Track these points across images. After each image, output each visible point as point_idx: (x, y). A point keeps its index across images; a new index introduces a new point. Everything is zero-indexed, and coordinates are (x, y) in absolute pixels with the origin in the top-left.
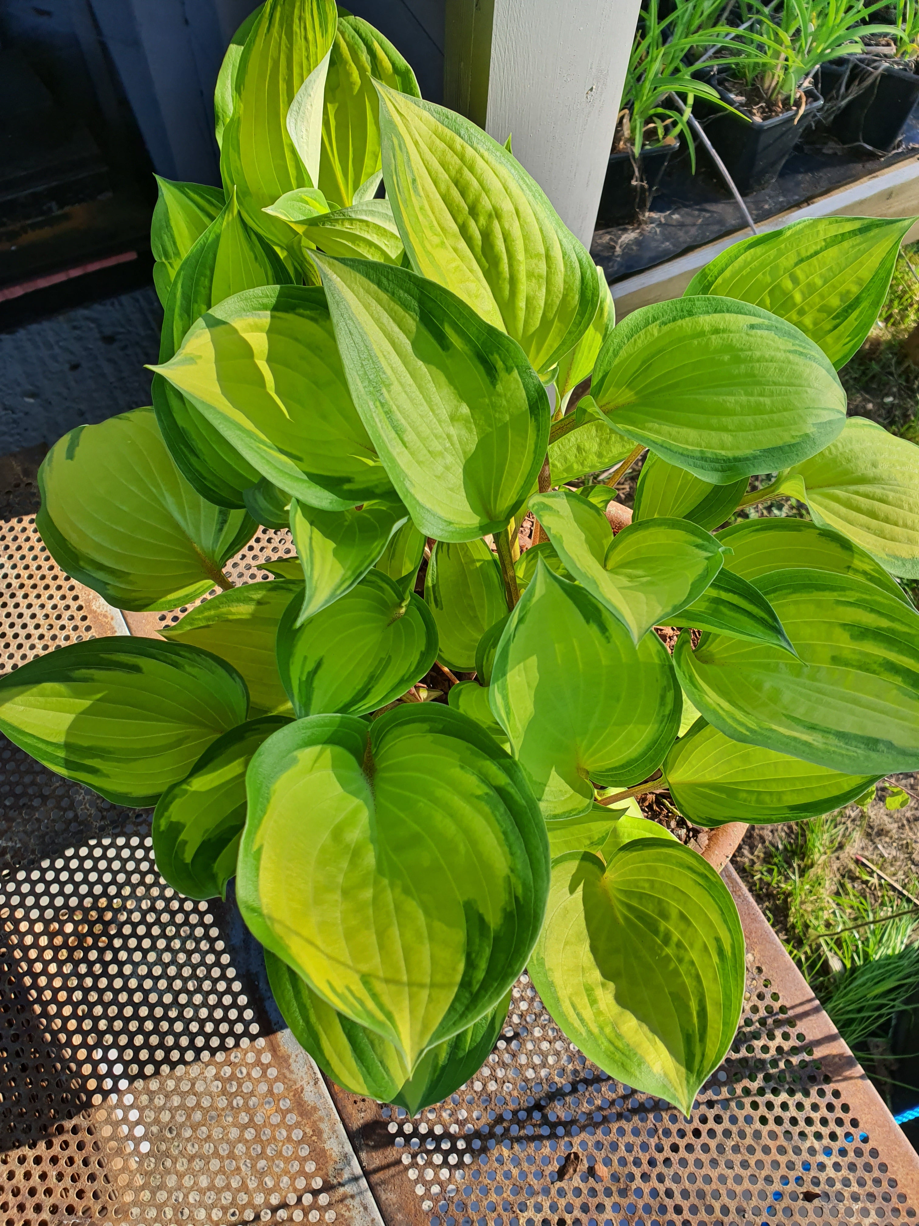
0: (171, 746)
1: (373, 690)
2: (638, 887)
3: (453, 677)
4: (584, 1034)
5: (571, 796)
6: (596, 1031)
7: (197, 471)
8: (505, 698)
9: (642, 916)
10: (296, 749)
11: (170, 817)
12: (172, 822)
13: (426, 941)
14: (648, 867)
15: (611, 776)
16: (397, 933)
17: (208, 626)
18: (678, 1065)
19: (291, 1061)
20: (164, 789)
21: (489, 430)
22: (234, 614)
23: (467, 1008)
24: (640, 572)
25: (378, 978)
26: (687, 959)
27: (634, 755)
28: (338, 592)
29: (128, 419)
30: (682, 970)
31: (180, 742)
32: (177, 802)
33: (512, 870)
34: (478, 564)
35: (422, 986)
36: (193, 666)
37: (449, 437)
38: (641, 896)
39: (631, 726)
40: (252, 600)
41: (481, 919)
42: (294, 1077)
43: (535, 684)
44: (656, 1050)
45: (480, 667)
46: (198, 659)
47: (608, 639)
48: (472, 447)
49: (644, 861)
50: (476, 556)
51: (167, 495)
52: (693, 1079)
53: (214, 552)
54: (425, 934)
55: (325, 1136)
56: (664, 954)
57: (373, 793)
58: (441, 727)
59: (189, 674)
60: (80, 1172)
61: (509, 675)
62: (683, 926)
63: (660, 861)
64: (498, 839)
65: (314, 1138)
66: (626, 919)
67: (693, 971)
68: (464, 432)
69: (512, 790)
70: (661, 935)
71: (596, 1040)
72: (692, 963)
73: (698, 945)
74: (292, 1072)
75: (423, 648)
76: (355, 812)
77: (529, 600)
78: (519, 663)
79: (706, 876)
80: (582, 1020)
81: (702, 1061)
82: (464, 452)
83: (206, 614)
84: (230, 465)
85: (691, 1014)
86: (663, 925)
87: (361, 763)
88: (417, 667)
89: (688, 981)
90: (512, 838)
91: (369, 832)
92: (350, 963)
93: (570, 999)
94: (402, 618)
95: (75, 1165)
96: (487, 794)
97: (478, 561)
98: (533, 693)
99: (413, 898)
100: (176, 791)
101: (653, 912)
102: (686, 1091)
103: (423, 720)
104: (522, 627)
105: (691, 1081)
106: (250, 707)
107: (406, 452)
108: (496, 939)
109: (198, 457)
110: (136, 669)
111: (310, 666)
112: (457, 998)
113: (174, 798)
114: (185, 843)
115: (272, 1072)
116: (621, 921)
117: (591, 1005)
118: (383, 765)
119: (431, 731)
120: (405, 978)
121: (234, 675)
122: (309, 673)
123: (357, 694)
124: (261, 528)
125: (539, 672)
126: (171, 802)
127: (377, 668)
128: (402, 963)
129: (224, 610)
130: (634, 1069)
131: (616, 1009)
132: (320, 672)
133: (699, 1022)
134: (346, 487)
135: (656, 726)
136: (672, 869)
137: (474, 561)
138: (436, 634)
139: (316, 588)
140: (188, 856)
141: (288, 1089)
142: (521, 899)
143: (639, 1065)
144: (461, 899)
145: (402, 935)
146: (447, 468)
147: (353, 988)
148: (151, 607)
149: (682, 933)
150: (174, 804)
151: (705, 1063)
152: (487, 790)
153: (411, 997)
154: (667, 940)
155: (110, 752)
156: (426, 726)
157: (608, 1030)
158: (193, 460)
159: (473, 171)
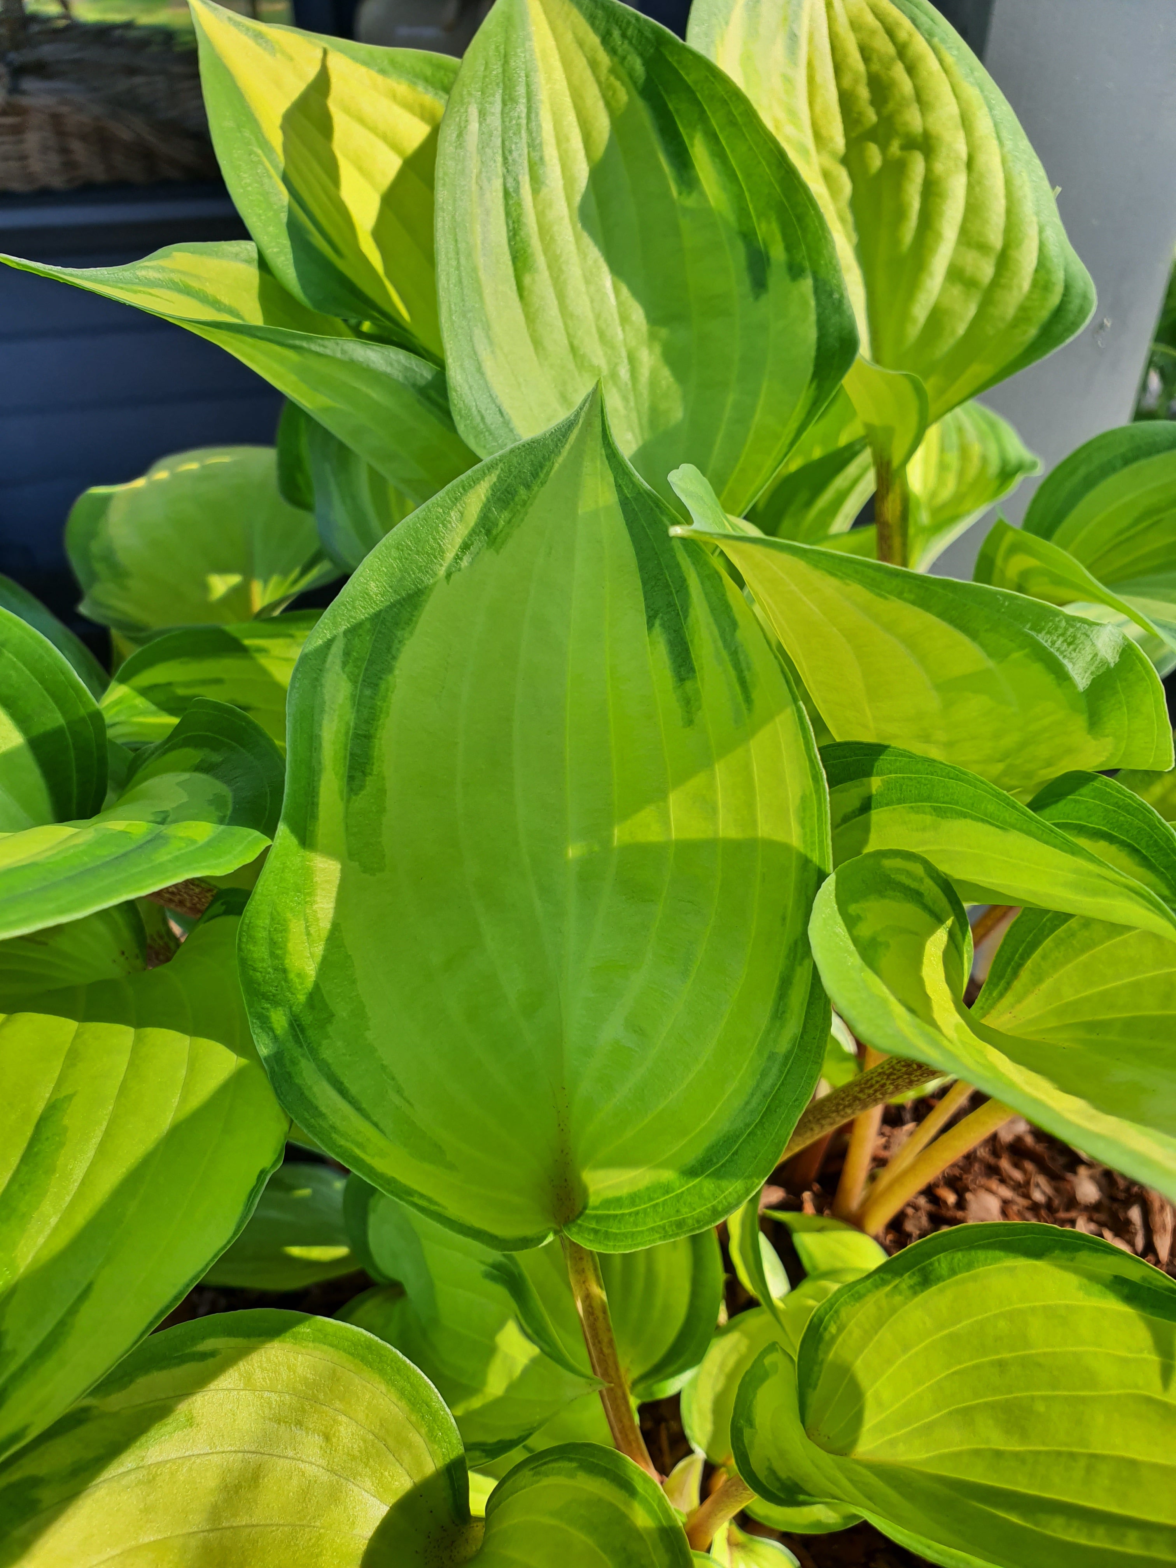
159: (911, 70)
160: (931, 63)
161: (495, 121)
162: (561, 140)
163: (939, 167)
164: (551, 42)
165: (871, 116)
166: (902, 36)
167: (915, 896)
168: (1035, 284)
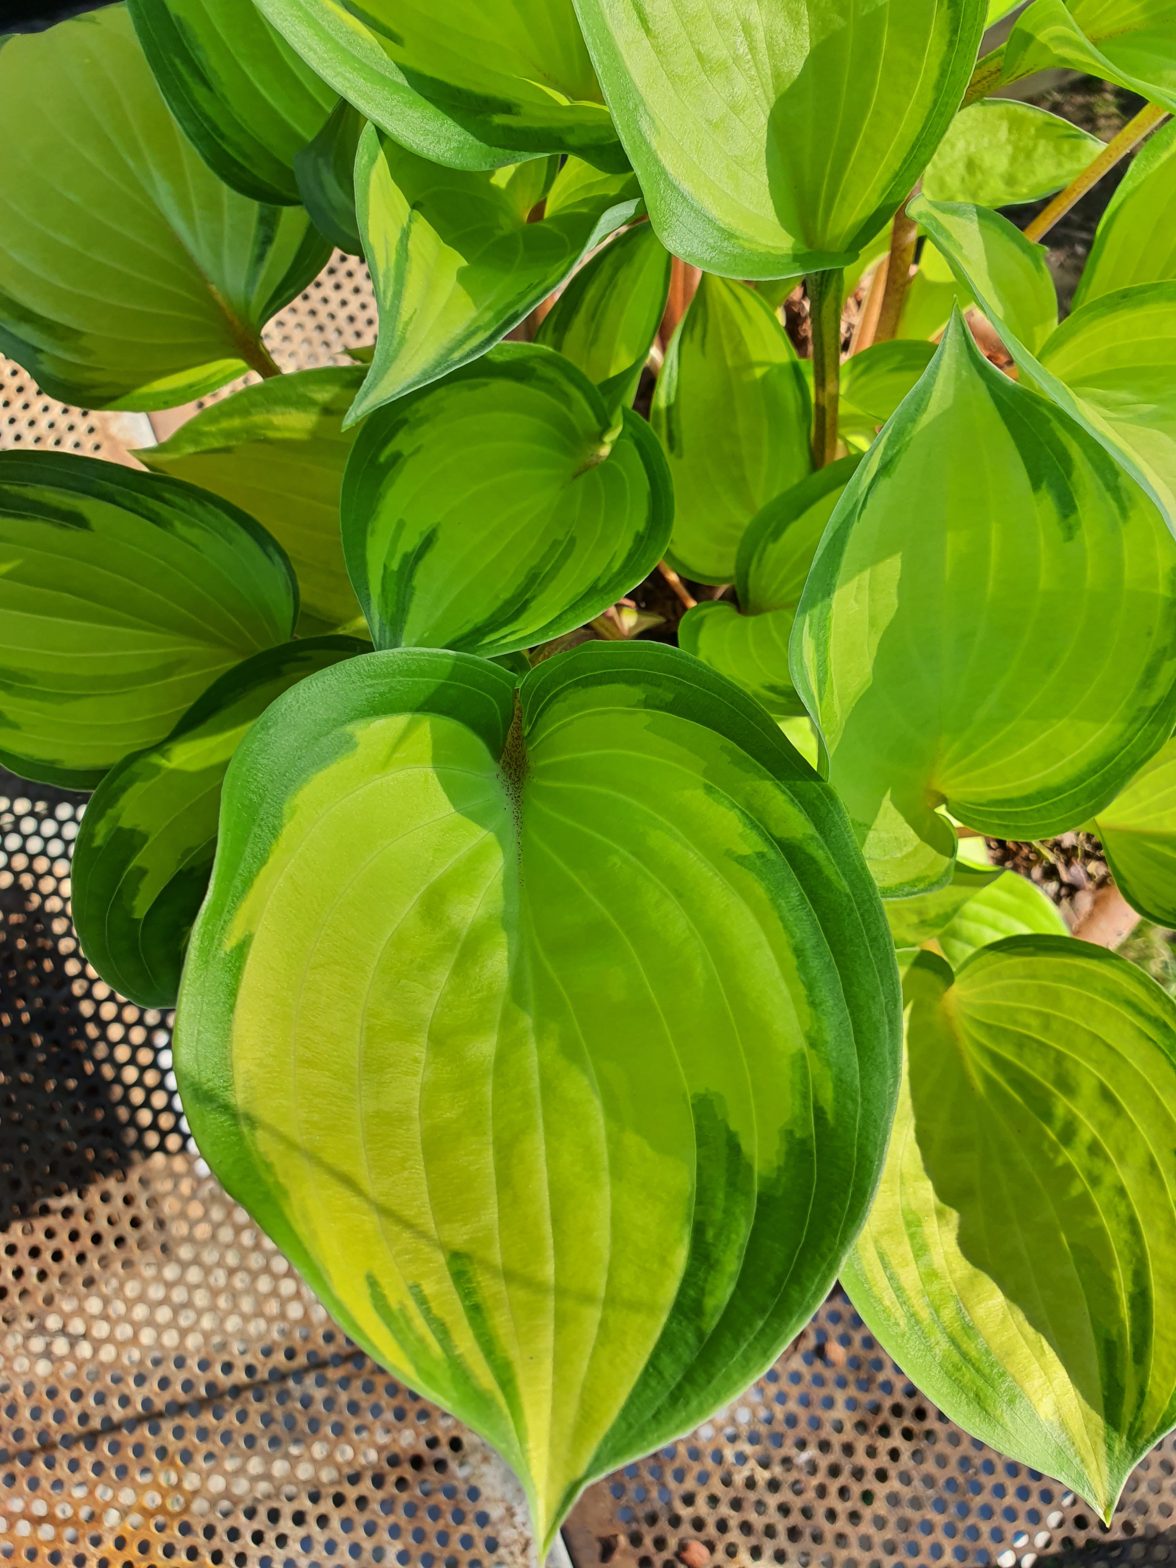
0: (151, 676)
1: (533, 604)
2: (1015, 1022)
3: (683, 591)
4: (903, 1322)
5: (916, 850)
6: (925, 1314)
7: (207, 118)
8: (821, 646)
9: (1020, 1081)
10: (351, 720)
11: (117, 818)
12: (120, 830)
13: (605, 1178)
14: (1041, 988)
15: (999, 815)
16: (542, 1149)
17: (227, 450)
18: (1087, 1407)
20: (117, 758)
21: (839, 22)
22: (277, 429)
23: (689, 1377)
24: (1122, 395)
25: (488, 1267)
26: (1108, 1180)
27: (1056, 780)
28: (456, 355)
29: (93, 20)
30: (1098, 1199)
31: (167, 669)
32: (137, 790)
33: (813, 1044)
34: (759, 372)
35: (587, 1298)
36: (192, 525)
37: (747, 28)
38: (1022, 1042)
39: (1065, 721)
40: (313, 403)
41: (734, 1148)
43: (884, 621)
44: (1043, 1368)
45: (743, 574)
46: (197, 509)
47: (1070, 532)
48: (796, 65)
49: (1033, 977)
50: (756, 355)
51: (156, 174)
52: (1121, 1443)
53: (247, 303)
54: (604, 1160)
56: (1060, 1161)
57: (519, 819)
58: (670, 696)
59: (183, 539)
60: (72, 1272)
61: (837, 595)
62: (1104, 1113)
63: (1071, 982)
64: (781, 961)
66: (989, 1081)
67: (1122, 1209)
68: (781, 23)
69: (820, 854)
70: (1058, 1124)
71: (924, 1336)
72: (1121, 1192)
73: (1136, 1158)
75: (641, 526)
76: (476, 858)
77: (913, 421)
78: (861, 570)
79: (1165, 1026)
80: (898, 1290)
81: (1139, 1407)
82: (777, 76)
83: (225, 424)
84: (274, 112)
85: (1114, 1298)
86: (1062, 1105)
87: (497, 751)
88: (624, 566)
89: (1110, 1226)
90: (815, 964)
91: (501, 903)
92: (429, 1223)
93: (876, 1241)
94: (606, 467)
96: (761, 855)
97: (761, 364)
98: (876, 640)
99: (584, 1070)
100: (137, 767)
101: (1044, 1075)
102: (1105, 1469)
103: (633, 680)
104: (884, 484)
105: (1117, 1448)
106: (301, 614)
107: (646, 43)
108: (765, 1202)
109: (210, 88)
110: (77, 520)
111: (410, 543)
112: (666, 1342)
113: (131, 782)
114: (142, 873)
116: (979, 1084)
117: (917, 1257)
118: (542, 763)
119: (647, 704)
120: (548, 1272)
121: (271, 549)
122: (406, 556)
123: (501, 609)
124: (337, 253)
125: (900, 595)
126: (123, 789)
127: (545, 559)
128: (547, 1228)
129: (258, 418)
130: (1001, 1410)
131: (962, 1267)
132: (429, 558)
133: (1134, 1319)
134: (499, 119)
135: (1119, 727)
136: (1092, 1001)
137: (750, 365)
138: (669, 497)
139: (402, 341)
140: (141, 906)
142: (830, 1117)
143: (1011, 1402)
144: (689, 1089)
145: (552, 1156)
146: (735, 108)
147: (429, 1288)
148: (121, 402)
149: (1102, 1127)
150: (131, 791)
151: (1147, 1412)
152: (763, 848)
153: (561, 1320)
154: (1068, 1134)
155: (26, 680)
156: (637, 693)
157: (948, 1313)
158: (199, 92)
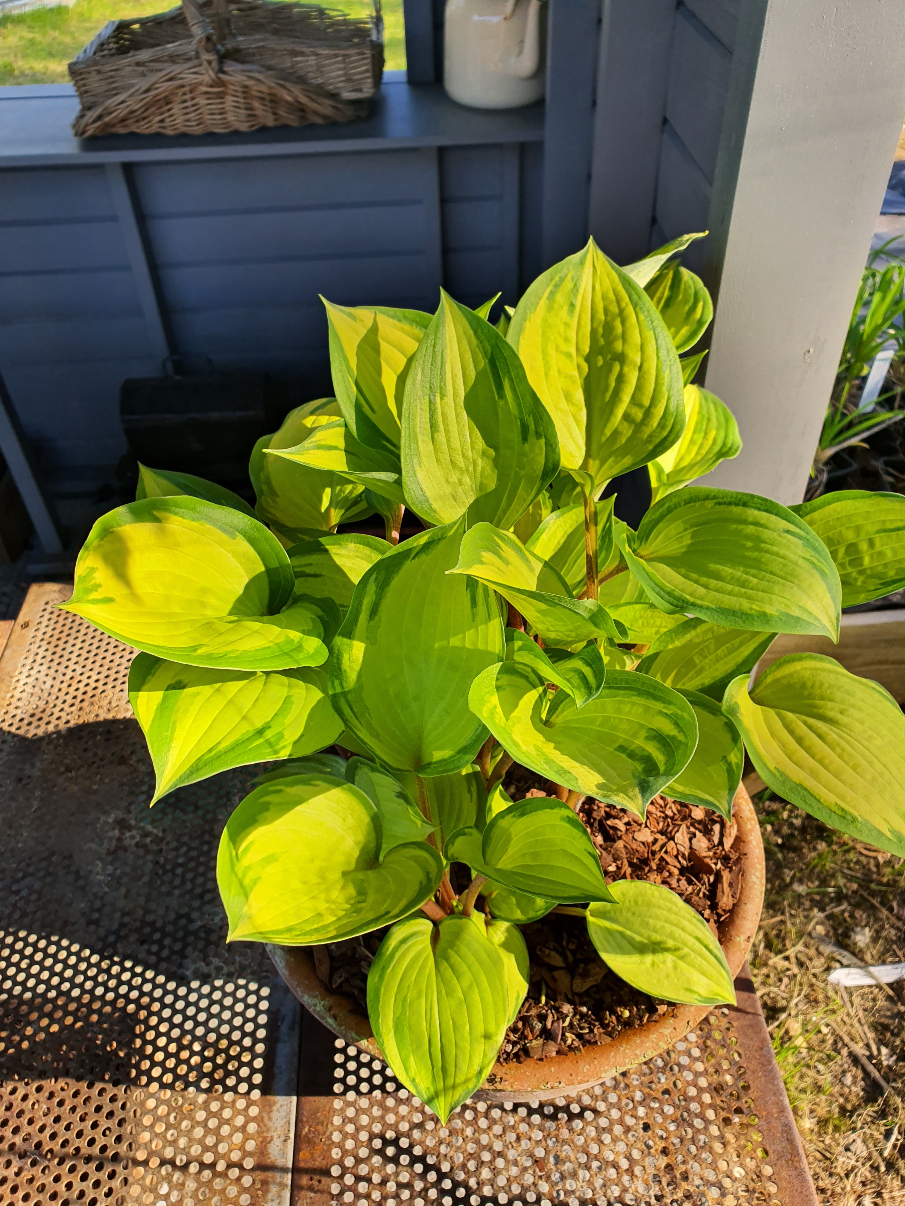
19: (275, 1108)
42: (270, 1124)
55: (270, 1196)
60: (63, 1116)
65: (259, 1192)
74: (270, 1119)
95: (63, 1108)
115: (254, 1111)
141: (259, 1133)
159: (623, 322)
160: (633, 319)
161: (427, 370)
162: (454, 376)
163: (626, 369)
164: (454, 333)
165: (602, 342)
166: (623, 305)
167: (527, 678)
168: (659, 424)
